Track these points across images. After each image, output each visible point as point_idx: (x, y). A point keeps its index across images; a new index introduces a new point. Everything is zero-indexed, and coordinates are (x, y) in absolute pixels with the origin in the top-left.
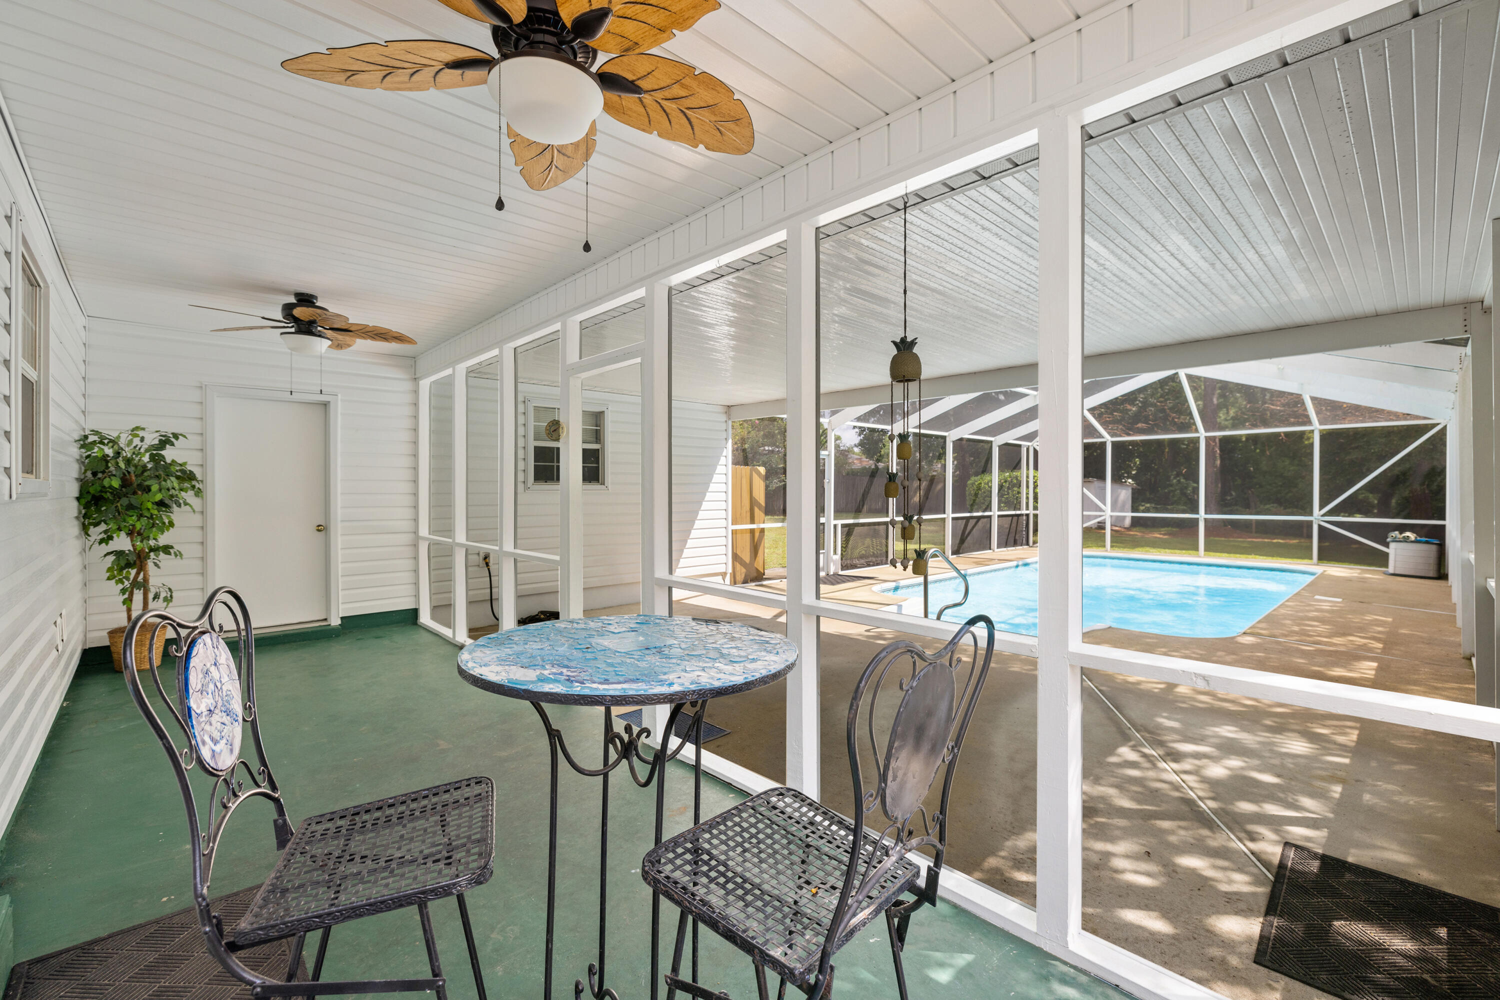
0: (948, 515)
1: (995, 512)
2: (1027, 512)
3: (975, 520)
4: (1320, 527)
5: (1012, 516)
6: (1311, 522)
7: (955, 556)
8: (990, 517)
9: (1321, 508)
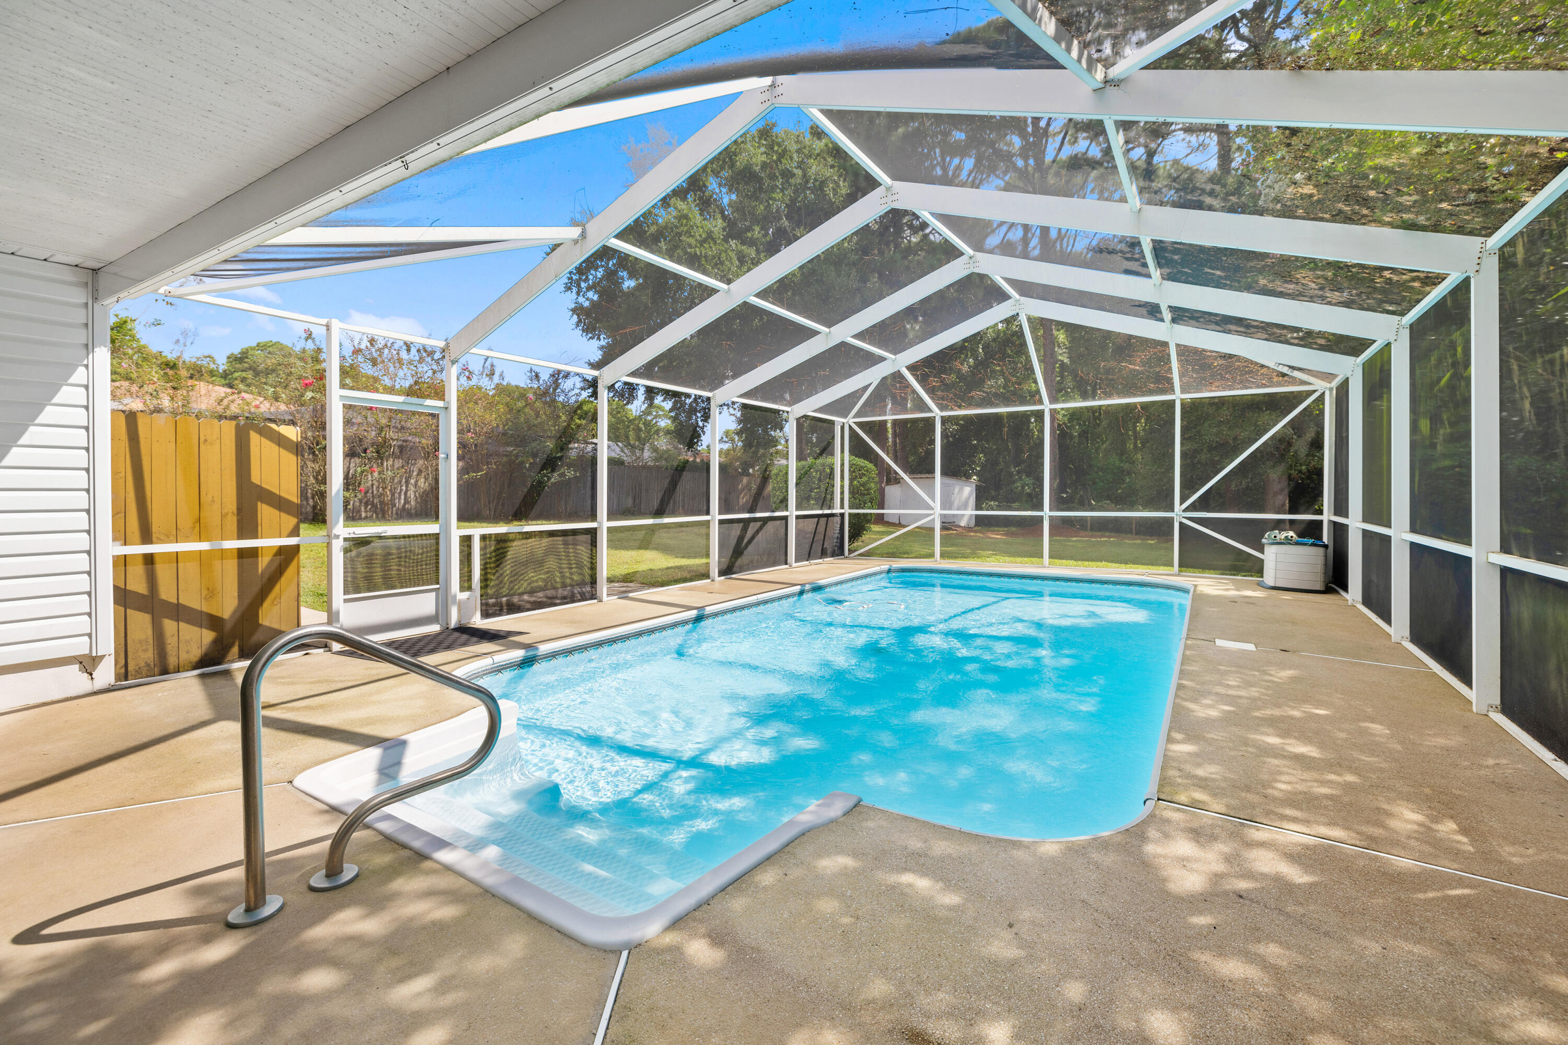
0: (713, 517)
1: (792, 512)
2: (842, 511)
3: (759, 524)
4: (1181, 524)
5: (819, 516)
6: (1172, 518)
7: (723, 578)
8: (785, 518)
9: (1183, 500)
